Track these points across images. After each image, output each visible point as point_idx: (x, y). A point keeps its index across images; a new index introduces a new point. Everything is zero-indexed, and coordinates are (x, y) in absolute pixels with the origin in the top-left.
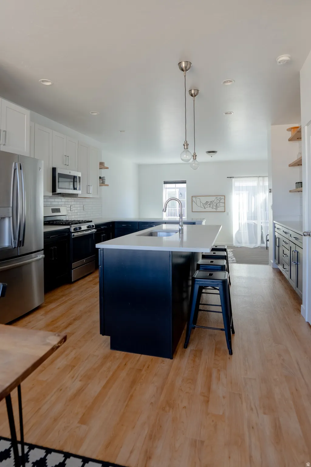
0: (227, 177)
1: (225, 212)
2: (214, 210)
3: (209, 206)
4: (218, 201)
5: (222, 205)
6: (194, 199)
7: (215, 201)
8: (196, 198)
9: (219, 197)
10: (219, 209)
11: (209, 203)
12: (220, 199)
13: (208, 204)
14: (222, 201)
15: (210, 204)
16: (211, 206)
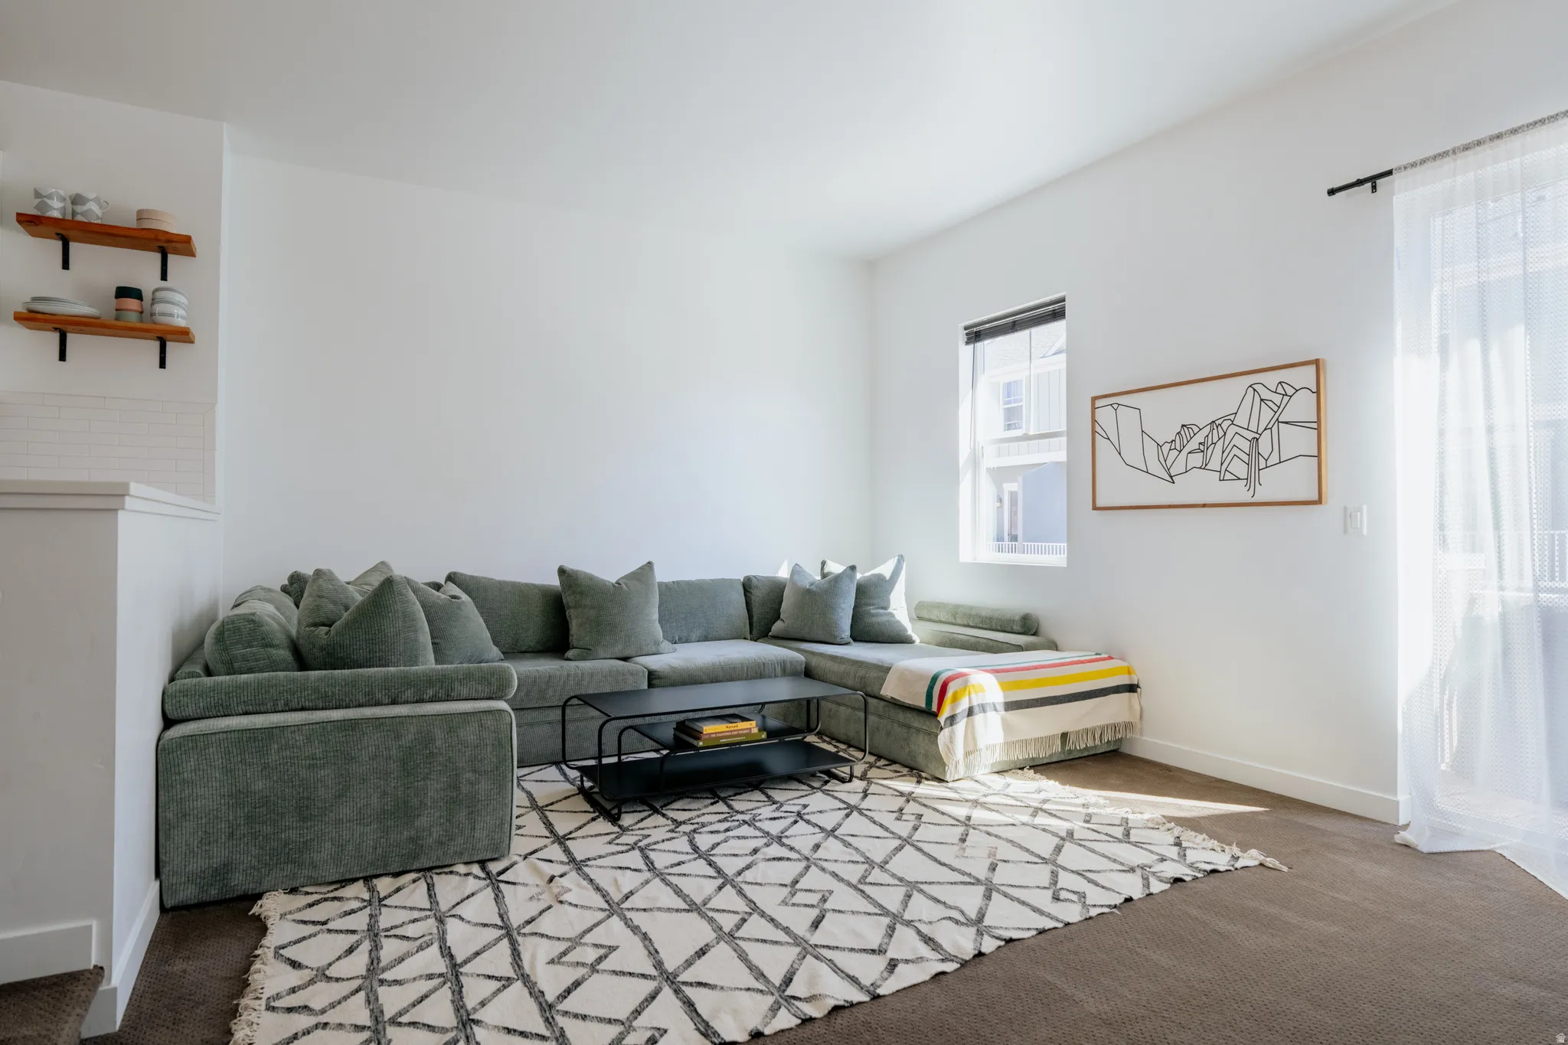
0: (1332, 192)
1: (1319, 501)
2: (1237, 492)
3: (1197, 459)
4: (1267, 414)
5: (1295, 441)
6: (1105, 416)
7: (1240, 419)
8: (1116, 407)
9: (1271, 379)
10: (1274, 484)
11: (1200, 438)
12: (1277, 399)
13: (1193, 444)
14: (1301, 407)
15: (1203, 448)
16: (1215, 464)
